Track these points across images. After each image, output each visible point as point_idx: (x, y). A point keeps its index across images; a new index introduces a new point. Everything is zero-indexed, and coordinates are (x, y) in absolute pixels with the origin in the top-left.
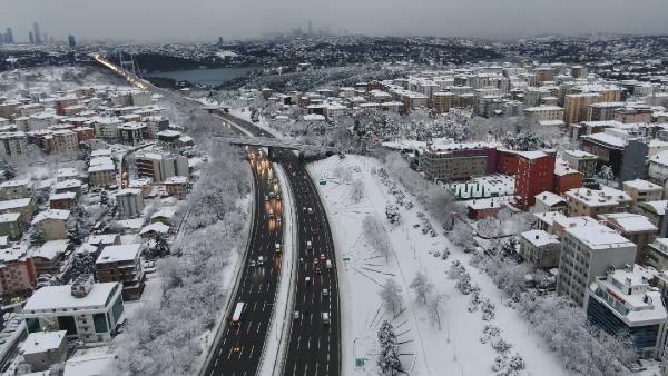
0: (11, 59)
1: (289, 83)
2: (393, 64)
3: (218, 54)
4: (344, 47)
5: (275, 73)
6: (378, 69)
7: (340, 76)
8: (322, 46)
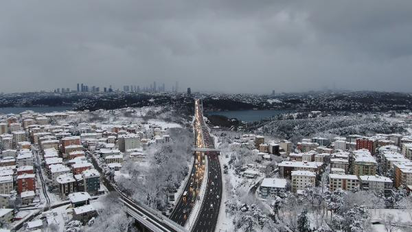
0: (151, 100)
1: (296, 128)
2: (392, 116)
3: (269, 100)
4: (357, 99)
5: (291, 118)
6: (377, 120)
7: (340, 125)
8: (340, 97)
